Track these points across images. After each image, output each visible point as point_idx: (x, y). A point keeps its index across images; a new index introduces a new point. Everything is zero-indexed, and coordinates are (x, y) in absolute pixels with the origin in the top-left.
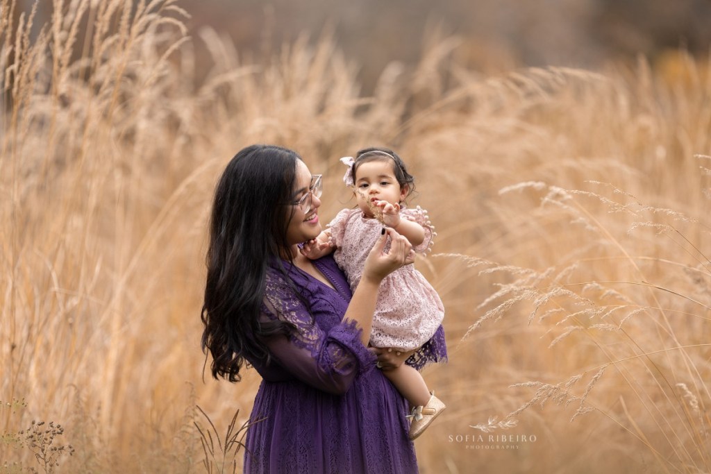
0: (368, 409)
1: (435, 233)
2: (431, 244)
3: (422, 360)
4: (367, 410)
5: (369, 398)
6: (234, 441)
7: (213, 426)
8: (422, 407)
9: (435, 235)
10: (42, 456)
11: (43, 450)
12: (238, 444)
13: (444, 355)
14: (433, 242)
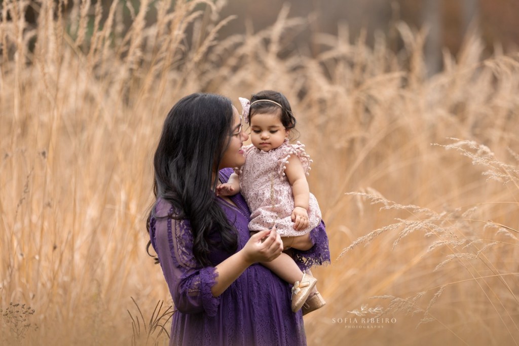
0: (259, 306)
1: (311, 160)
2: (309, 169)
3: (309, 261)
4: (257, 307)
5: (260, 298)
6: (157, 325)
7: (141, 313)
8: (298, 282)
9: (311, 162)
10: (16, 331)
11: (16, 326)
12: (161, 328)
13: (327, 258)
14: (310, 168)
